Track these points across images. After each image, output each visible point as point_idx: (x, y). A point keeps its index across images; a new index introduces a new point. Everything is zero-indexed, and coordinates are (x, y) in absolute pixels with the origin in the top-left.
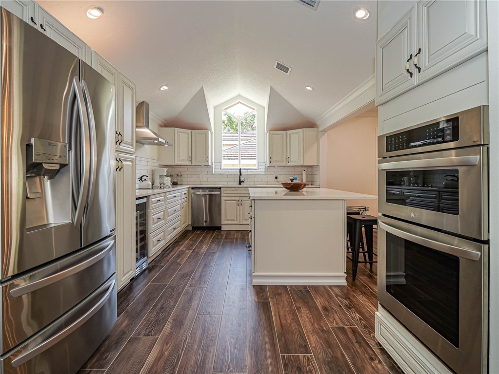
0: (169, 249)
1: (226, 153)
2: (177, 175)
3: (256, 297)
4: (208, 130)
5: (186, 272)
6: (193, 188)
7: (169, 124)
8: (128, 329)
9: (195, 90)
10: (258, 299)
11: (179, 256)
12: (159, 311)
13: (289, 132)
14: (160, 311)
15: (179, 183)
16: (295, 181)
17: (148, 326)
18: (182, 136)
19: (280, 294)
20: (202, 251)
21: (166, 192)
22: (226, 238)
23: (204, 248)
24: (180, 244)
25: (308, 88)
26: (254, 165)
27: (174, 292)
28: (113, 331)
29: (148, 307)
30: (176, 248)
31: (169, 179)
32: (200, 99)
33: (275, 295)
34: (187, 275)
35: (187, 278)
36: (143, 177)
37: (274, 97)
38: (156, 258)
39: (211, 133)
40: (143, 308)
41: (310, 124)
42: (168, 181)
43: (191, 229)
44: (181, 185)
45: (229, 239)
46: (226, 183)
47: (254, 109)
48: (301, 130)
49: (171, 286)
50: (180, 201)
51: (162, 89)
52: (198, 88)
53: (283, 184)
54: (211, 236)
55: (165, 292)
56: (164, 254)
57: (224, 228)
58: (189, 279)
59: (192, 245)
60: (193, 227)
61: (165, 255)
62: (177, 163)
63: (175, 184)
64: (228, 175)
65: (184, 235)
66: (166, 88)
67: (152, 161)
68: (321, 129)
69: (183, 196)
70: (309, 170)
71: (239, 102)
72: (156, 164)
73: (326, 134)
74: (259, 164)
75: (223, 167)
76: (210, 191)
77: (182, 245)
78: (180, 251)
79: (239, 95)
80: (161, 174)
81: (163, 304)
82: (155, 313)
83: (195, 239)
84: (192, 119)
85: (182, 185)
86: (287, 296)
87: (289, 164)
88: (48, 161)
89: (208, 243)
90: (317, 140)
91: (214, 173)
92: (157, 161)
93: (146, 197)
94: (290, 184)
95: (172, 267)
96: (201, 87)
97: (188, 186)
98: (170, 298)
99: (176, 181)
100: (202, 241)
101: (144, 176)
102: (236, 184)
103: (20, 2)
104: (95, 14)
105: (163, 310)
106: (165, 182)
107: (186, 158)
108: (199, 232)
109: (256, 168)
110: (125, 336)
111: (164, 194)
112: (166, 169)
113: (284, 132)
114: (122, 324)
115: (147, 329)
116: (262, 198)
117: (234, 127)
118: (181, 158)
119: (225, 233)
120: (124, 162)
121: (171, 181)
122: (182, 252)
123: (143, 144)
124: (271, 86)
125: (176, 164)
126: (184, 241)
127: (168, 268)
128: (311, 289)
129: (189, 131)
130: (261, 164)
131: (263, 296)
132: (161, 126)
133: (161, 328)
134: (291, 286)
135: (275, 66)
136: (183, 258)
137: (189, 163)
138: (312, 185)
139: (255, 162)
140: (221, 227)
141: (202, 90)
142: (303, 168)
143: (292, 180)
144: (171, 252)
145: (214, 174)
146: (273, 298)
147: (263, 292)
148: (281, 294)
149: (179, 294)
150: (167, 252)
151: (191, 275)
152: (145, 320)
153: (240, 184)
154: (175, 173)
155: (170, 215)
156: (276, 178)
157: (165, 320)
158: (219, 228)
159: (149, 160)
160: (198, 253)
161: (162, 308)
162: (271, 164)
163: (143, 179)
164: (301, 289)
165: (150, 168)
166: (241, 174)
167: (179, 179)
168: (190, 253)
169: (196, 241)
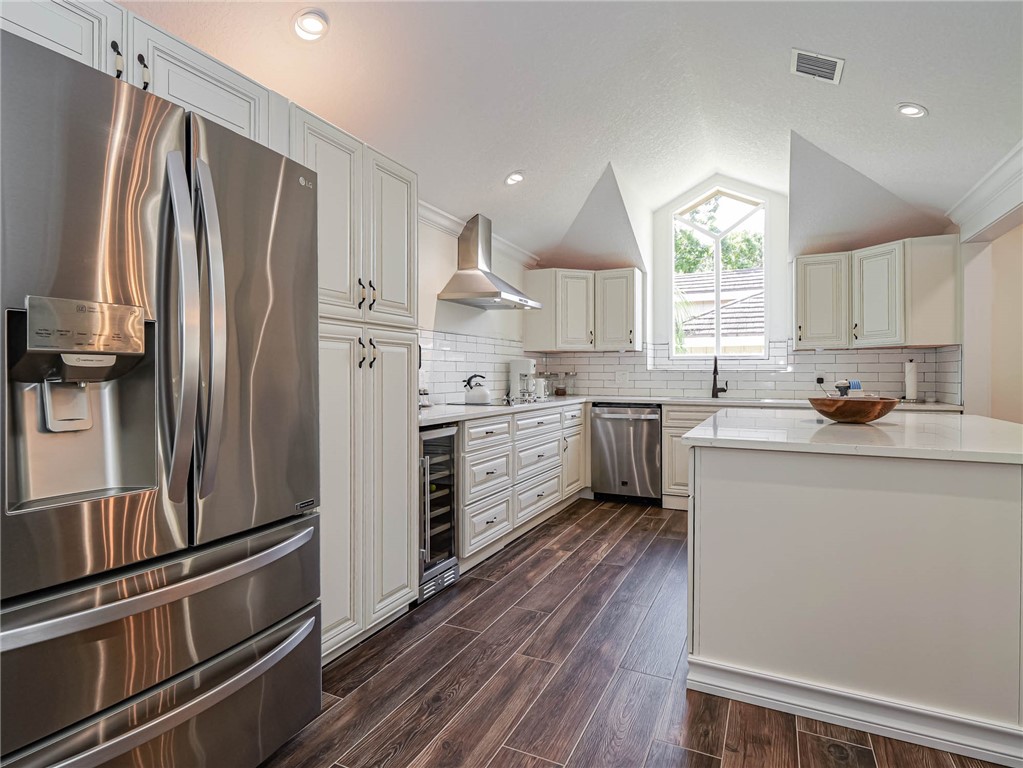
0: (524, 541)
1: (707, 321)
2: (566, 374)
3: (685, 732)
4: (634, 267)
5: (532, 609)
6: (595, 405)
7: (548, 260)
8: (342, 738)
9: (592, 176)
10: (689, 742)
11: (536, 563)
12: (425, 706)
13: (858, 254)
14: (429, 707)
15: (569, 391)
16: (853, 395)
17: (384, 744)
18: (573, 285)
19: (762, 743)
20: (595, 556)
21: (513, 414)
22: (666, 531)
23: (603, 551)
24: (554, 531)
25: (909, 111)
26: (759, 348)
27: (482, 660)
28: (315, 732)
29: (411, 687)
30: (540, 542)
31: (542, 382)
32: (608, 198)
33: (745, 743)
34: (532, 618)
35: (529, 627)
36: (473, 379)
37: (804, 159)
38: (487, 559)
39: (644, 274)
40: (401, 687)
41: (932, 224)
42: (540, 386)
43: (592, 498)
44: (574, 395)
45: (674, 533)
46: (679, 393)
47: (757, 204)
48: (896, 245)
49: (484, 642)
50: (559, 434)
51: (510, 182)
52: (601, 168)
53: (813, 401)
54: (633, 520)
55: (463, 655)
56: (508, 552)
57: (668, 503)
58: (530, 632)
59: (576, 539)
60: (596, 494)
61: (508, 557)
62: (561, 346)
63: (560, 393)
64: (683, 372)
65: (572, 510)
66: (518, 178)
67: (507, 343)
68: (966, 236)
69: (568, 423)
70: (931, 358)
71: (718, 193)
72: (517, 350)
73: (990, 246)
74: (772, 345)
75: (674, 354)
76: (636, 413)
77: (555, 535)
78: (545, 550)
79: (717, 174)
80: (525, 372)
81: (443, 689)
82: (417, 708)
83: (590, 523)
84: (595, 245)
85: (578, 395)
86: (786, 756)
87: (857, 344)
88: (76, 349)
89: (616, 540)
90: (956, 269)
91: (650, 367)
92: (520, 344)
93: (456, 423)
94: (835, 401)
95: (510, 590)
96: (606, 165)
97: (584, 400)
98: (465, 675)
99: (561, 386)
100: (604, 532)
101: (475, 376)
102: (705, 395)
103: (69, 4)
104: (311, 27)
105: (437, 705)
106: (532, 388)
107: (583, 335)
108: (606, 506)
109: (762, 354)
110: (326, 756)
111: (509, 418)
112: (534, 362)
113: (843, 256)
114: (338, 719)
115: (375, 753)
116: (714, 445)
117: (733, 258)
118: (571, 335)
119: (667, 516)
120: (381, 348)
121: (547, 387)
122: (550, 554)
123: (483, 308)
124: (792, 131)
125: (558, 349)
126: (564, 525)
127: (499, 592)
128: (882, 752)
129: (590, 274)
130: (778, 345)
131: (706, 734)
132: (530, 267)
133: (408, 757)
134: (809, 722)
135: (793, 69)
136: (544, 570)
137: (590, 347)
138: (937, 402)
139: (760, 341)
140: (661, 500)
141: (609, 176)
142: (906, 355)
143: (844, 390)
144: (525, 549)
145: (651, 372)
146: (735, 751)
147: (713, 719)
148: (769, 743)
149: (492, 668)
150: (517, 549)
151: (538, 623)
152: (388, 721)
153: (715, 395)
154: (561, 370)
155: (527, 466)
156: (820, 381)
157: (427, 735)
158: (657, 503)
159: (499, 342)
160: (582, 561)
161: (437, 698)
162: (804, 345)
163: (473, 384)
164: (842, 740)
165: (500, 359)
166: (716, 372)
167: (570, 382)
168: (565, 558)
169: (590, 528)
